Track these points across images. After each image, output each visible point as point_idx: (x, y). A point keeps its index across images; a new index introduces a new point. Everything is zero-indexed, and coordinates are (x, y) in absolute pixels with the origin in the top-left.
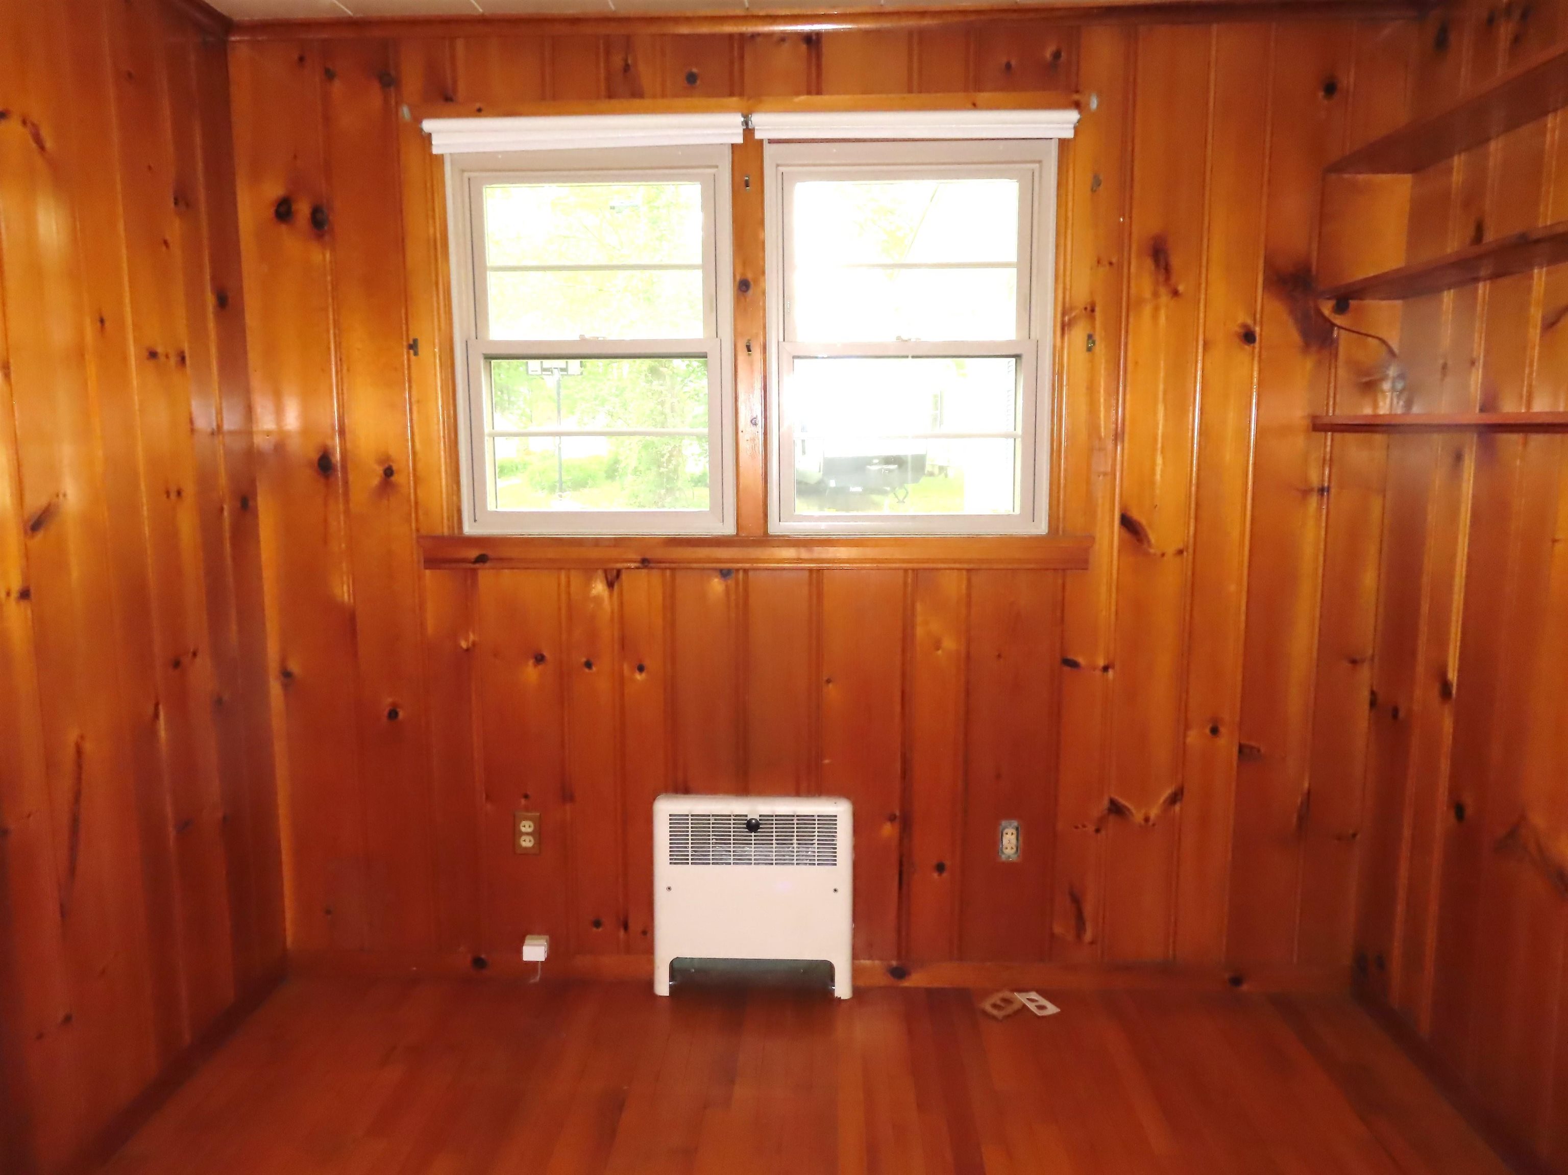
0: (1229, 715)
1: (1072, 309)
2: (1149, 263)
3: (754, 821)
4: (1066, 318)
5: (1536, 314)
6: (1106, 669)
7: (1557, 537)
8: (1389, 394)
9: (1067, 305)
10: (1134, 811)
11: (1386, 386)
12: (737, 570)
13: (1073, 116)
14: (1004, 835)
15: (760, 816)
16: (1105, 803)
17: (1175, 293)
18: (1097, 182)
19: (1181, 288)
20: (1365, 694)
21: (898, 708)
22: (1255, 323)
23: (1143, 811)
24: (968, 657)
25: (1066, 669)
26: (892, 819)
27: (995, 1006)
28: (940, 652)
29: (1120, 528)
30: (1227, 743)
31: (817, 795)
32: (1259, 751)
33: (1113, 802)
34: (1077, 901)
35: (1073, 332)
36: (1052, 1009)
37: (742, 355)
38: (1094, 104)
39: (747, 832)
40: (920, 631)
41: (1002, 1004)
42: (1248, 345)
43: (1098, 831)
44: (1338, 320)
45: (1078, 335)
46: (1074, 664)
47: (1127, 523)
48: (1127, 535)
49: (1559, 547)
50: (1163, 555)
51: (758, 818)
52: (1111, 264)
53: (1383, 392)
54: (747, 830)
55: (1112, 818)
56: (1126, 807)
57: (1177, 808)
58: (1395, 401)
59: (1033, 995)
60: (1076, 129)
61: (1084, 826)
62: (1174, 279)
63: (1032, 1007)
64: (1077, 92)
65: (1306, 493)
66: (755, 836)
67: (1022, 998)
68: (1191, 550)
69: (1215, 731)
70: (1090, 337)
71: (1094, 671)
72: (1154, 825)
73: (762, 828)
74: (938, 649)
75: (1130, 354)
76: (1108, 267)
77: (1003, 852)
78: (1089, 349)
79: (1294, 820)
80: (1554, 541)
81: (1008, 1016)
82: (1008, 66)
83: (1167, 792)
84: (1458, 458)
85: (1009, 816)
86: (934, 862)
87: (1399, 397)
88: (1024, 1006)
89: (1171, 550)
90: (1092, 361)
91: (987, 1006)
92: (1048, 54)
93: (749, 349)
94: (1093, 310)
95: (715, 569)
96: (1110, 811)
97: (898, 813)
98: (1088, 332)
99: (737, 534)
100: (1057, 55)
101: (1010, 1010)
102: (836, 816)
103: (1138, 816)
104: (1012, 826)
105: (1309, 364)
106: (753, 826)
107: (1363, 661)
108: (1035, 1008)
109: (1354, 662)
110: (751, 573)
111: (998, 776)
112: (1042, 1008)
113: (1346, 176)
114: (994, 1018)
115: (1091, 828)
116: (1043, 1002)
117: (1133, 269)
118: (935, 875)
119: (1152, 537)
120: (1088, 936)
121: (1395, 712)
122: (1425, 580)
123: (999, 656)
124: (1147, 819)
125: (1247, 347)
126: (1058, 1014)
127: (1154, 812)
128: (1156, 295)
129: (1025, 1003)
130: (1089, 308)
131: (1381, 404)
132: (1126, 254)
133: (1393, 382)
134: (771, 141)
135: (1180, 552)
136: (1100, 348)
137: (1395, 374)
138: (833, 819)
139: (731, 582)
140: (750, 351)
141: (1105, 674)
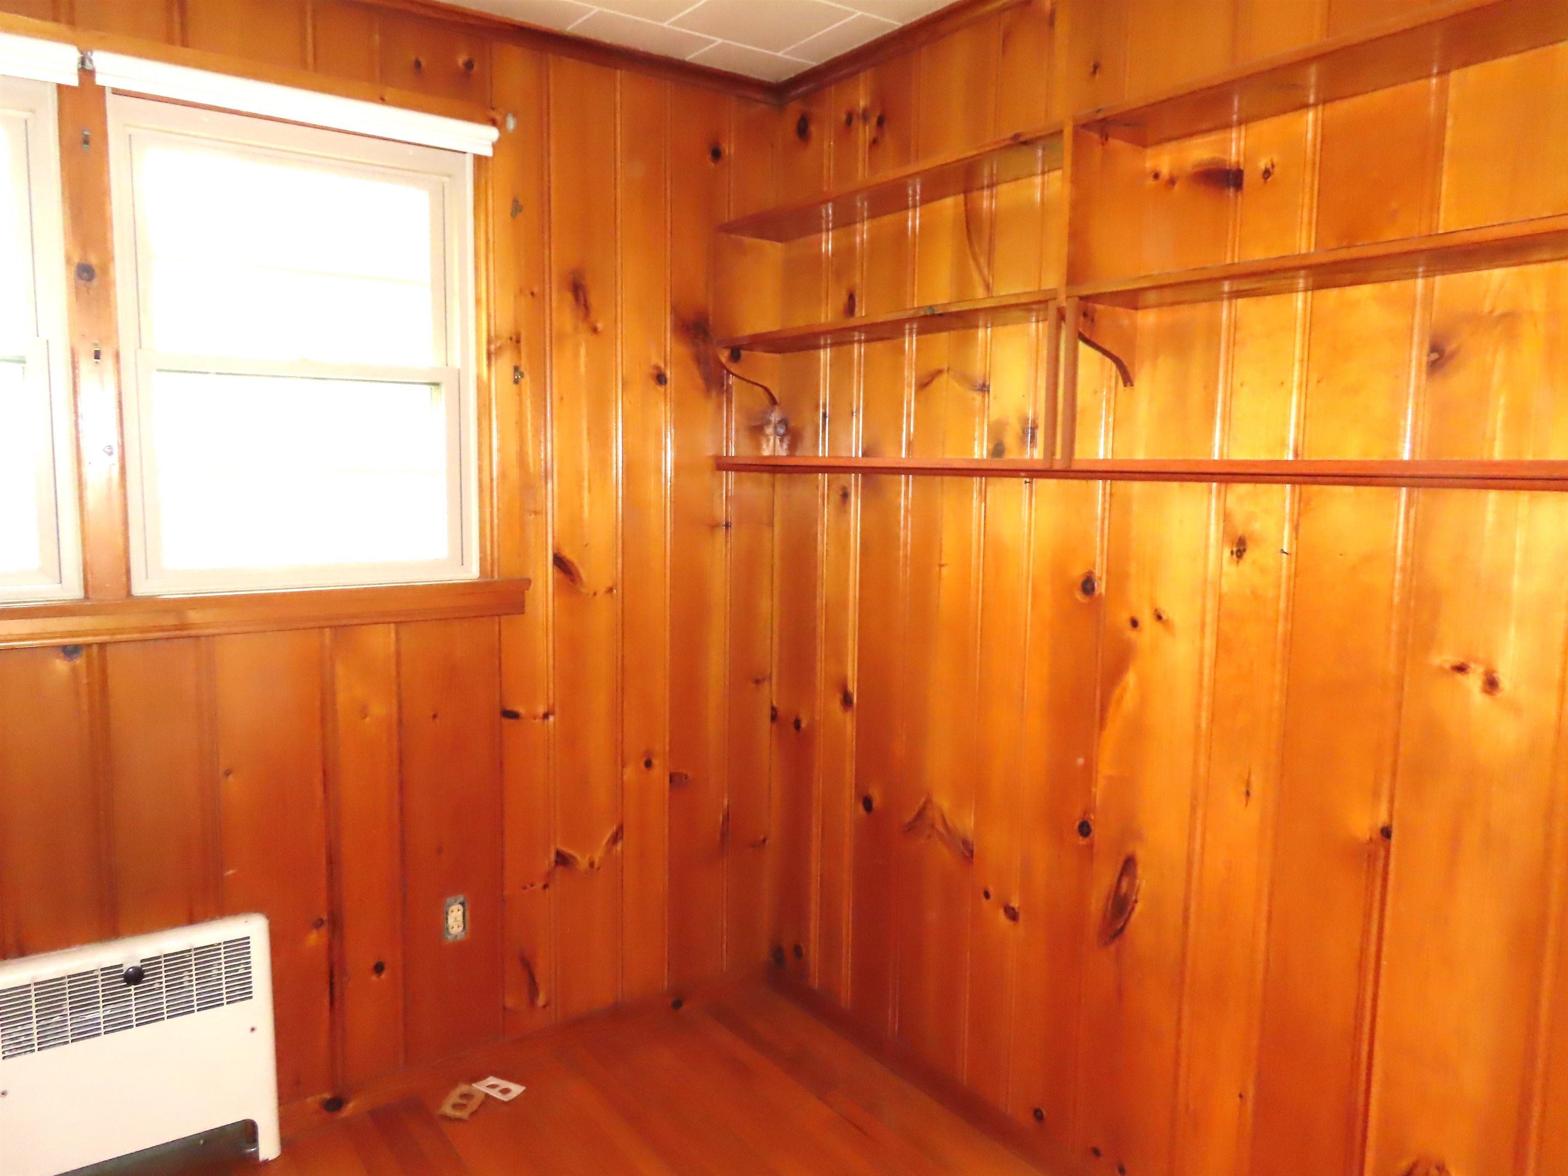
0: (661, 746)
1: (497, 337)
2: (569, 296)
3: (131, 970)
4: (493, 347)
5: (910, 376)
6: (546, 716)
7: (943, 562)
8: (772, 438)
9: (492, 333)
10: (579, 857)
11: (769, 430)
12: (89, 645)
13: (492, 134)
14: (450, 913)
15: (142, 961)
16: (553, 856)
17: (595, 330)
18: (517, 208)
19: (600, 326)
20: (767, 712)
21: (320, 794)
22: (665, 365)
23: (588, 856)
24: (400, 723)
25: (507, 722)
26: (318, 924)
27: (455, 1106)
28: (367, 720)
29: (553, 566)
30: (660, 773)
31: (218, 918)
32: (686, 778)
33: (559, 854)
34: (527, 966)
35: (500, 362)
36: (517, 1090)
37: (86, 364)
38: (511, 124)
39: (124, 986)
40: (342, 698)
41: (464, 1102)
42: (660, 386)
43: (545, 886)
44: (733, 368)
45: (505, 365)
46: (514, 715)
47: (560, 562)
48: (561, 576)
49: (945, 570)
50: (595, 594)
51: (138, 964)
52: (532, 294)
53: (767, 436)
54: (125, 984)
55: (560, 869)
56: (571, 856)
57: (619, 847)
58: (778, 442)
59: (492, 1080)
60: (495, 146)
61: (532, 885)
62: (593, 315)
63: (495, 1093)
64: (493, 109)
65: (714, 527)
66: (135, 989)
67: (480, 1087)
68: (620, 587)
69: (648, 764)
70: (516, 369)
71: (535, 719)
72: (599, 868)
73: (148, 976)
74: (365, 717)
75: (555, 390)
76: (530, 296)
77: (449, 933)
78: (516, 382)
79: (718, 837)
80: (941, 566)
81: (473, 1114)
82: (418, 64)
83: (608, 835)
84: (845, 496)
85: (454, 892)
86: (372, 963)
87: (781, 441)
88: (487, 1096)
89: (602, 590)
90: (520, 394)
91: (447, 1109)
92: (461, 60)
93: (97, 355)
94: (518, 341)
95: (53, 647)
96: (557, 862)
97: (325, 918)
98: (514, 364)
99: (87, 597)
100: (469, 65)
101: (473, 1105)
102: (248, 938)
103: (583, 862)
104: (458, 902)
105: (711, 406)
106: (135, 977)
107: (764, 679)
108: (500, 1094)
109: (757, 682)
110: (110, 650)
111: (440, 851)
112: (505, 1091)
113: (733, 236)
114: (459, 1120)
115: (539, 885)
116: (504, 1084)
117: (554, 304)
118: (374, 978)
119: (583, 573)
120: (541, 1000)
121: (797, 724)
122: (820, 602)
123: (435, 716)
124: (592, 864)
125: (659, 387)
126: (524, 1091)
127: (598, 855)
128: (576, 328)
129: (487, 1092)
130: (514, 338)
131: (764, 446)
132: (547, 287)
133: (775, 428)
134: (116, 92)
135: (610, 590)
136: (526, 381)
137: (778, 419)
138: (245, 942)
139: (80, 661)
140: (98, 359)
141: (546, 721)
